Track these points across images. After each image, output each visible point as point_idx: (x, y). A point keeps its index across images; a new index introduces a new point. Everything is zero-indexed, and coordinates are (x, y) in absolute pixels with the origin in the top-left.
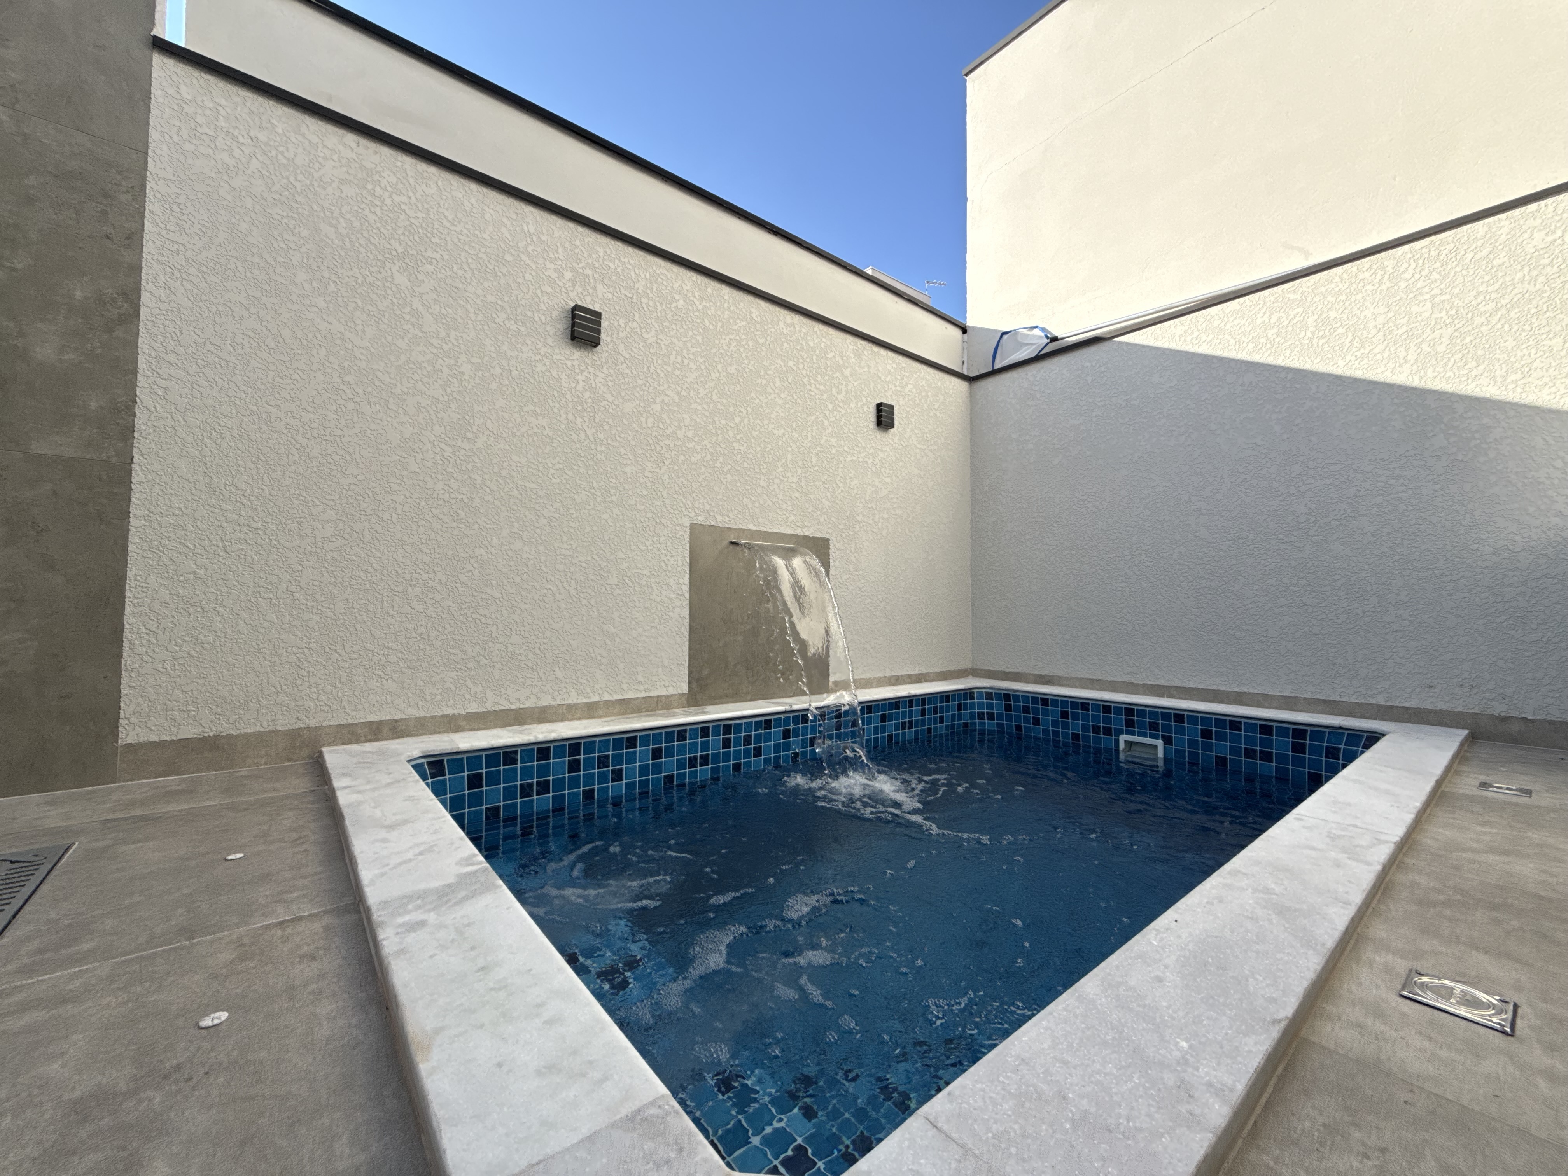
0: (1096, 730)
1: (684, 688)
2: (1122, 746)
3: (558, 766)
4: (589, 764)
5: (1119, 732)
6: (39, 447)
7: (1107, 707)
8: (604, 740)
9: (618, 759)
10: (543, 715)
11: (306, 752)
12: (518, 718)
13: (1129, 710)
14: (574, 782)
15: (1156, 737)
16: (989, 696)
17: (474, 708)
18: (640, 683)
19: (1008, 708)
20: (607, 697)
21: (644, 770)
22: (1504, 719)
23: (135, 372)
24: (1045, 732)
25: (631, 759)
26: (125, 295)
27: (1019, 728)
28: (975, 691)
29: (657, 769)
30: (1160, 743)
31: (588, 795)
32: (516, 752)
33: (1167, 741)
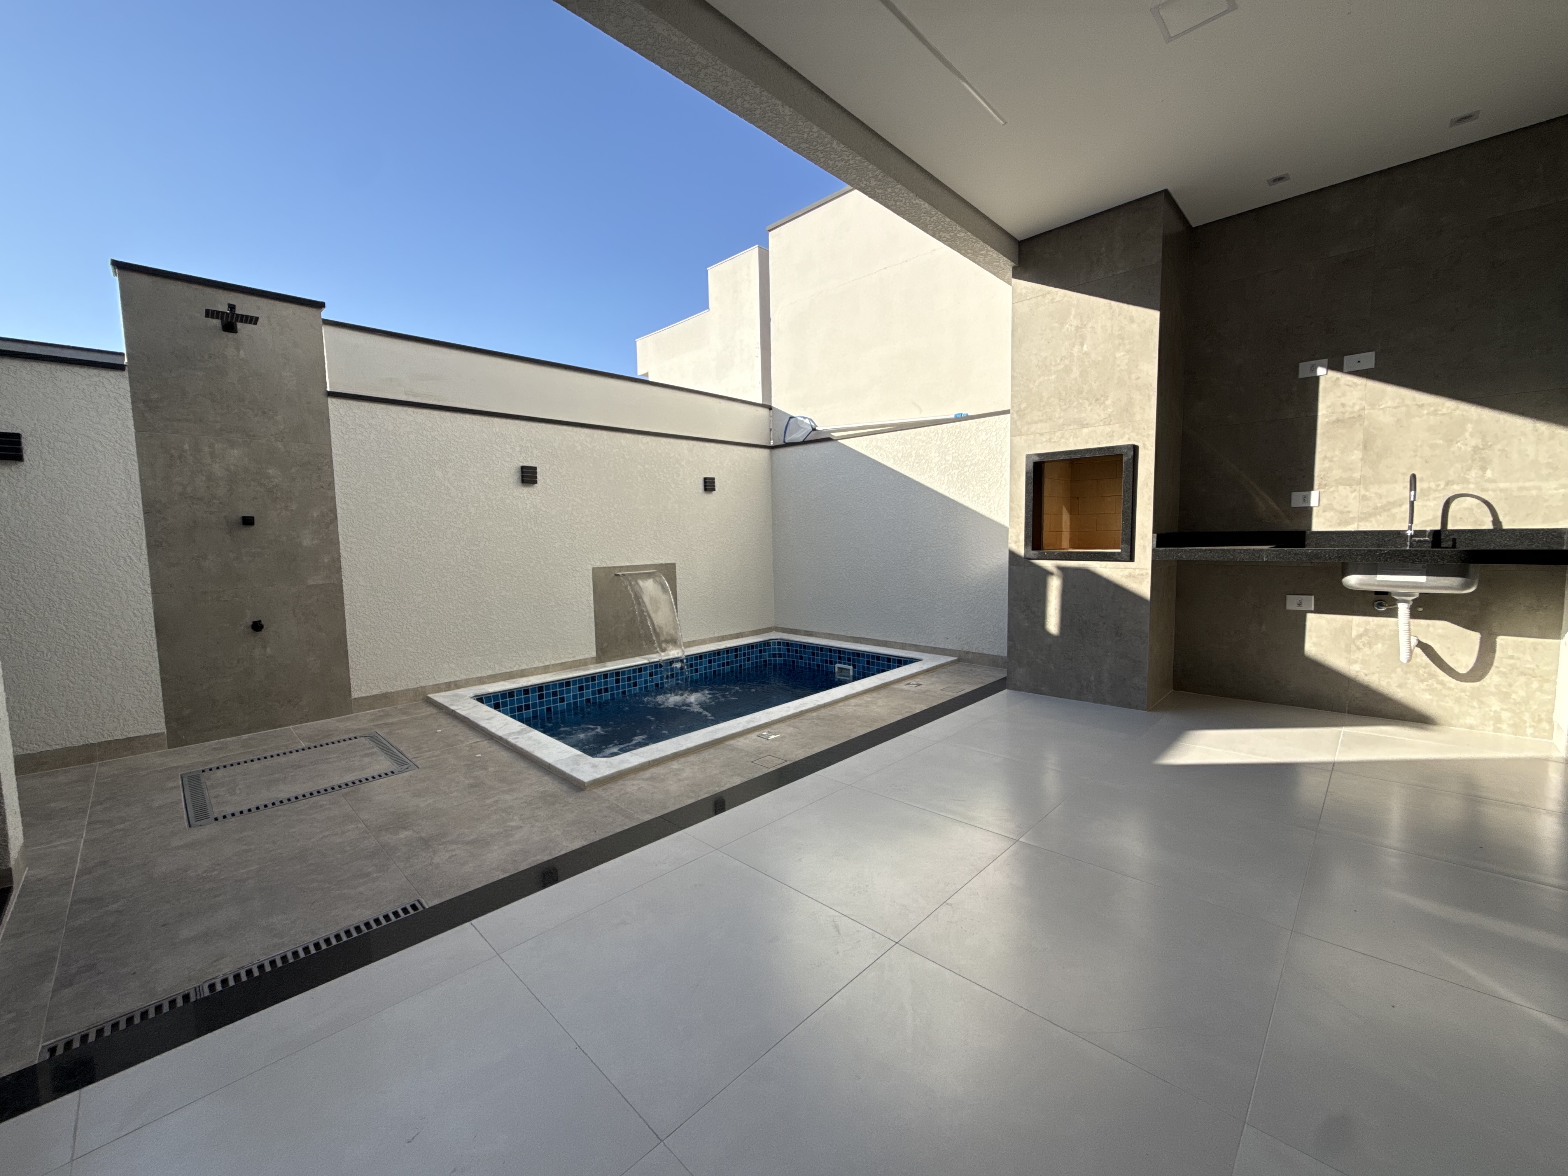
0: (826, 662)
1: (594, 654)
2: (836, 670)
3: (533, 698)
4: (548, 695)
5: (836, 663)
6: (310, 582)
7: (831, 650)
8: (554, 684)
9: (562, 692)
10: (523, 674)
11: (421, 697)
12: (510, 676)
13: (839, 651)
14: (542, 704)
15: (849, 665)
16: (779, 644)
17: (490, 672)
18: (570, 654)
19: (788, 650)
20: (553, 662)
21: (575, 697)
22: (968, 653)
23: (338, 543)
24: (805, 663)
25: (568, 692)
26: (331, 511)
27: (793, 661)
28: (771, 641)
29: (582, 696)
30: (851, 667)
31: (549, 709)
32: (514, 692)
33: (854, 666)
